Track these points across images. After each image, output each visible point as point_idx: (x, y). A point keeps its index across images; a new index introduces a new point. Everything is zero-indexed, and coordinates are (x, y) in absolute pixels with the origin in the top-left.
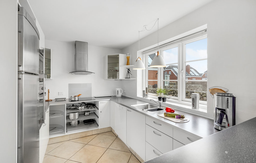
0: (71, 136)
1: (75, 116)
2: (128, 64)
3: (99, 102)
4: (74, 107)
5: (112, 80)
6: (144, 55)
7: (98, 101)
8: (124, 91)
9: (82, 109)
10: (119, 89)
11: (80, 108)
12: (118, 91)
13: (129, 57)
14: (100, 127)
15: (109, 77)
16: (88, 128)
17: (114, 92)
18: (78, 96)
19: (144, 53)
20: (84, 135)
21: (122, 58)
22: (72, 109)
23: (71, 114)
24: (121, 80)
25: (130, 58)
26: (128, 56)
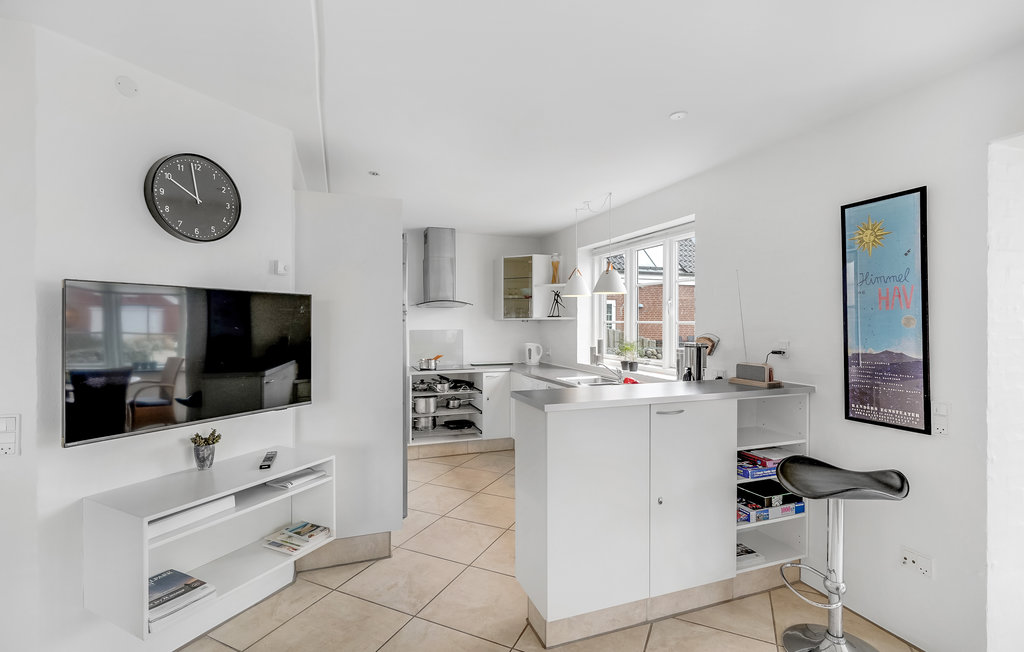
0: (421, 450)
1: (427, 405)
2: (554, 280)
3: (485, 375)
4: (425, 386)
5: (515, 323)
6: (596, 258)
7: (481, 374)
8: (546, 349)
9: (444, 389)
10: (532, 346)
11: (439, 386)
12: (530, 350)
13: (558, 262)
14: (485, 436)
15: (507, 314)
16: (456, 436)
17: (521, 353)
18: (436, 359)
19: (594, 252)
20: (449, 450)
21: (540, 265)
22: (420, 390)
23: (421, 399)
24: (539, 321)
25: (561, 266)
26: (556, 259)
